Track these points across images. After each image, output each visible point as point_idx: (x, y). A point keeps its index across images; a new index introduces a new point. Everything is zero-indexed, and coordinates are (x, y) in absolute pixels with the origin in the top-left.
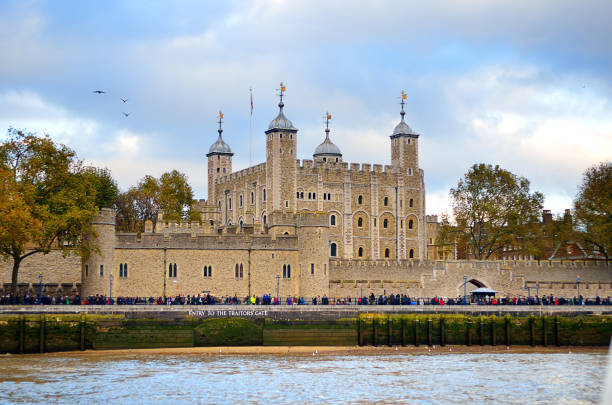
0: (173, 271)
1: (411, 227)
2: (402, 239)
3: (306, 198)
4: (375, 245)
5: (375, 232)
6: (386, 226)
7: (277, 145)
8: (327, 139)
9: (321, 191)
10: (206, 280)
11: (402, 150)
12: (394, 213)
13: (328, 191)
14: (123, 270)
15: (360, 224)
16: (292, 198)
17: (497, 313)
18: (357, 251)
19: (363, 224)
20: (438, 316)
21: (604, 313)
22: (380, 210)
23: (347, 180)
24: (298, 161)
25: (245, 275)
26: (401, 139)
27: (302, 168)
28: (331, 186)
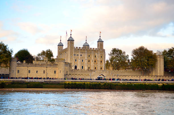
0: (29, 72)
1: (101, 62)
2: (99, 65)
3: (76, 56)
4: (92, 67)
5: (92, 63)
6: (95, 62)
7: (70, 44)
8: (86, 42)
9: (79, 54)
10: (37, 74)
11: (99, 45)
12: (97, 59)
13: (81, 54)
14: (18, 71)
15: (89, 62)
16: (73, 55)
17: (97, 82)
18: (88, 68)
19: (90, 61)
20: (83, 82)
21: (123, 82)
22: (94, 58)
23: (86, 51)
24: (74, 47)
25: (46, 73)
26: (99, 42)
27: (75, 49)
28: (82, 53)
